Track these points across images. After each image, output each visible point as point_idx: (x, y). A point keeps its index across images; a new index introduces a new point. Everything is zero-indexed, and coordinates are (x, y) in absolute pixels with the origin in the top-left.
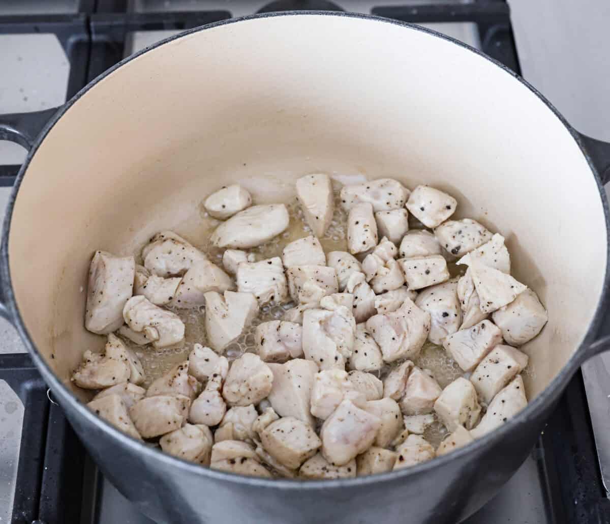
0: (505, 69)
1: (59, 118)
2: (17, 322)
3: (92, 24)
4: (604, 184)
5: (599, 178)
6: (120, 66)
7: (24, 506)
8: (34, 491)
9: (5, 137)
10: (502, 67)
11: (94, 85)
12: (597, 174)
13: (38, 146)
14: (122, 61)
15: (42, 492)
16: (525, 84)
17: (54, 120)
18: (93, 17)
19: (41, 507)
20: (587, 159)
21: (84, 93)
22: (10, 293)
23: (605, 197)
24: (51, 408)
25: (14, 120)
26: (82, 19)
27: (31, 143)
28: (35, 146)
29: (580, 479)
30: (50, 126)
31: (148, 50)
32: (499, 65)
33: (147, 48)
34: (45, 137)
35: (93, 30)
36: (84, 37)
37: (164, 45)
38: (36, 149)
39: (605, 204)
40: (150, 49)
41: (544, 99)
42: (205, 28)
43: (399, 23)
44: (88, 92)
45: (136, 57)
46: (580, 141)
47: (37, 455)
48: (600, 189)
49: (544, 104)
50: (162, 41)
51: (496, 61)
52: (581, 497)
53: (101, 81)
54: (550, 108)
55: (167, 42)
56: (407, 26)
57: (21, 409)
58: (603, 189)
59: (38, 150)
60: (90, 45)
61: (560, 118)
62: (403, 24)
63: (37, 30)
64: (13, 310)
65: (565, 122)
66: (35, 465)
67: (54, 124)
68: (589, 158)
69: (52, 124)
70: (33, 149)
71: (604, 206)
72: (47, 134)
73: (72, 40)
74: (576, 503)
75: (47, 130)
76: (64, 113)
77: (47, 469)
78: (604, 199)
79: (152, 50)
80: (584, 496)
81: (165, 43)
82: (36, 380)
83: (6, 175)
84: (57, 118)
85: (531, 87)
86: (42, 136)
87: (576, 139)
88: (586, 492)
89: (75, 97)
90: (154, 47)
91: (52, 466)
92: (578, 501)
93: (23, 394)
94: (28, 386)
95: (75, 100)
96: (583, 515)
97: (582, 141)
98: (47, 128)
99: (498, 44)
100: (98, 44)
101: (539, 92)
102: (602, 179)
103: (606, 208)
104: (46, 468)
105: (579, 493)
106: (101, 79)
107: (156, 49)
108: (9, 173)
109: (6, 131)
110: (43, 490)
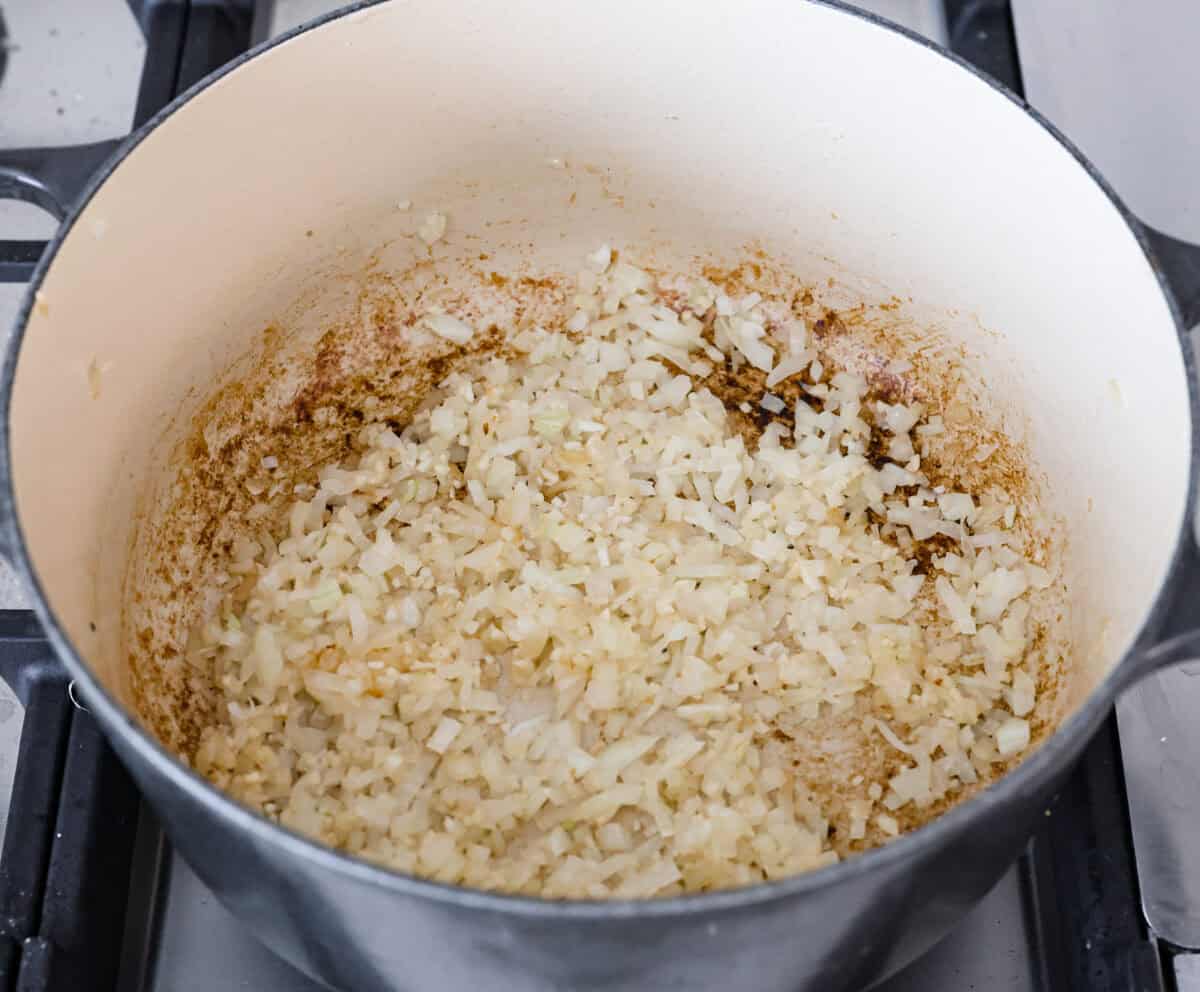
0: (1003, 92)
1: (122, 160)
2: (19, 560)
4: (1189, 328)
5: (1180, 318)
6: (245, 61)
7: (13, 909)
8: (32, 878)
9: (16, 192)
11: (192, 96)
12: (1176, 308)
14: (251, 52)
15: (49, 883)
17: (112, 165)
19: (45, 911)
20: (1158, 278)
21: (172, 112)
23: (1191, 354)
24: (75, 716)
25: (34, 160)
27: (65, 208)
28: (72, 213)
29: (1097, 901)
30: (102, 176)
31: (301, 30)
33: (300, 27)
34: (91, 196)
37: (334, 22)
38: (74, 221)
39: (1191, 368)
40: (306, 30)
41: (1078, 154)
44: (180, 111)
45: (278, 43)
46: (1145, 242)
47: (43, 810)
48: (1183, 339)
49: (1077, 165)
50: (331, 13)
51: (986, 75)
52: (1099, 936)
53: (208, 89)
54: (1090, 173)
55: (340, 16)
57: (20, 712)
58: (1188, 340)
60: (186, 11)
61: (1109, 195)
64: (14, 539)
66: (38, 828)
67: (112, 170)
68: (1162, 276)
69: (107, 171)
70: (69, 218)
72: (95, 191)
74: (1088, 946)
75: (97, 183)
76: (131, 150)
77: (61, 838)
78: (1189, 359)
79: (310, 32)
80: (1106, 934)
81: (335, 17)
82: (47, 663)
83: (11, 259)
84: (118, 159)
86: (86, 196)
87: (1138, 237)
88: (1108, 927)
89: (154, 120)
90: (314, 26)
91: (71, 833)
92: (1092, 944)
93: (24, 687)
94: (33, 672)
95: (155, 126)
96: (1100, 972)
97: (1150, 241)
98: (96, 179)
99: (982, 36)
100: (203, 11)
102: (1186, 318)
103: (1191, 377)
104: (59, 835)
105: (1095, 930)
106: (208, 85)
107: (318, 29)
108: (16, 258)
109: (17, 183)
110: (51, 875)
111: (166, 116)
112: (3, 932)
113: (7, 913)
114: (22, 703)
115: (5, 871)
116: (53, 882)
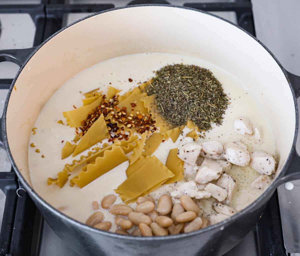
0: (253, 37)
1: (36, 52)
2: (7, 150)
3: (47, 9)
4: (297, 98)
7: (3, 247)
8: (8, 239)
10: (252, 37)
11: (53, 37)
12: (294, 92)
13: (25, 66)
16: (262, 46)
17: (33, 54)
18: (47, 6)
19: (11, 247)
20: (289, 85)
21: (48, 41)
22: (5, 137)
23: (297, 104)
24: (18, 199)
25: (14, 52)
26: (42, 7)
27: (22, 64)
28: (23, 66)
29: (273, 243)
30: (31, 56)
31: (80, 21)
32: (250, 35)
33: (80, 20)
34: (28, 61)
35: (47, 12)
36: (43, 16)
40: (82, 20)
41: (271, 54)
42: (109, 11)
43: (203, 12)
45: (74, 24)
47: (10, 222)
48: (295, 100)
49: (271, 56)
52: (273, 252)
54: (274, 58)
55: (90, 17)
56: (207, 14)
57: (5, 197)
58: (296, 100)
59: (24, 68)
60: (46, 19)
61: (278, 64)
62: (205, 13)
63: (20, 12)
65: (280, 65)
66: (9, 227)
67: (33, 55)
68: (290, 84)
69: (32, 55)
71: (296, 109)
72: (29, 60)
73: (37, 17)
74: (271, 255)
75: (29, 58)
76: (38, 50)
77: (15, 229)
78: (296, 105)
80: (275, 252)
84: (35, 52)
85: (265, 47)
86: (27, 61)
87: (285, 74)
88: (276, 250)
90: (83, 19)
91: (17, 227)
92: (272, 254)
93: (6, 191)
94: (8, 187)
95: (44, 44)
97: (288, 75)
99: (246, 23)
100: (50, 19)
101: (269, 50)
102: (296, 95)
104: (14, 228)
105: (273, 250)
110: (12, 239)
111: (46, 42)
112: (1, 253)
113: (2, 248)
114: (5, 195)
115: (1, 237)
116: (13, 240)
